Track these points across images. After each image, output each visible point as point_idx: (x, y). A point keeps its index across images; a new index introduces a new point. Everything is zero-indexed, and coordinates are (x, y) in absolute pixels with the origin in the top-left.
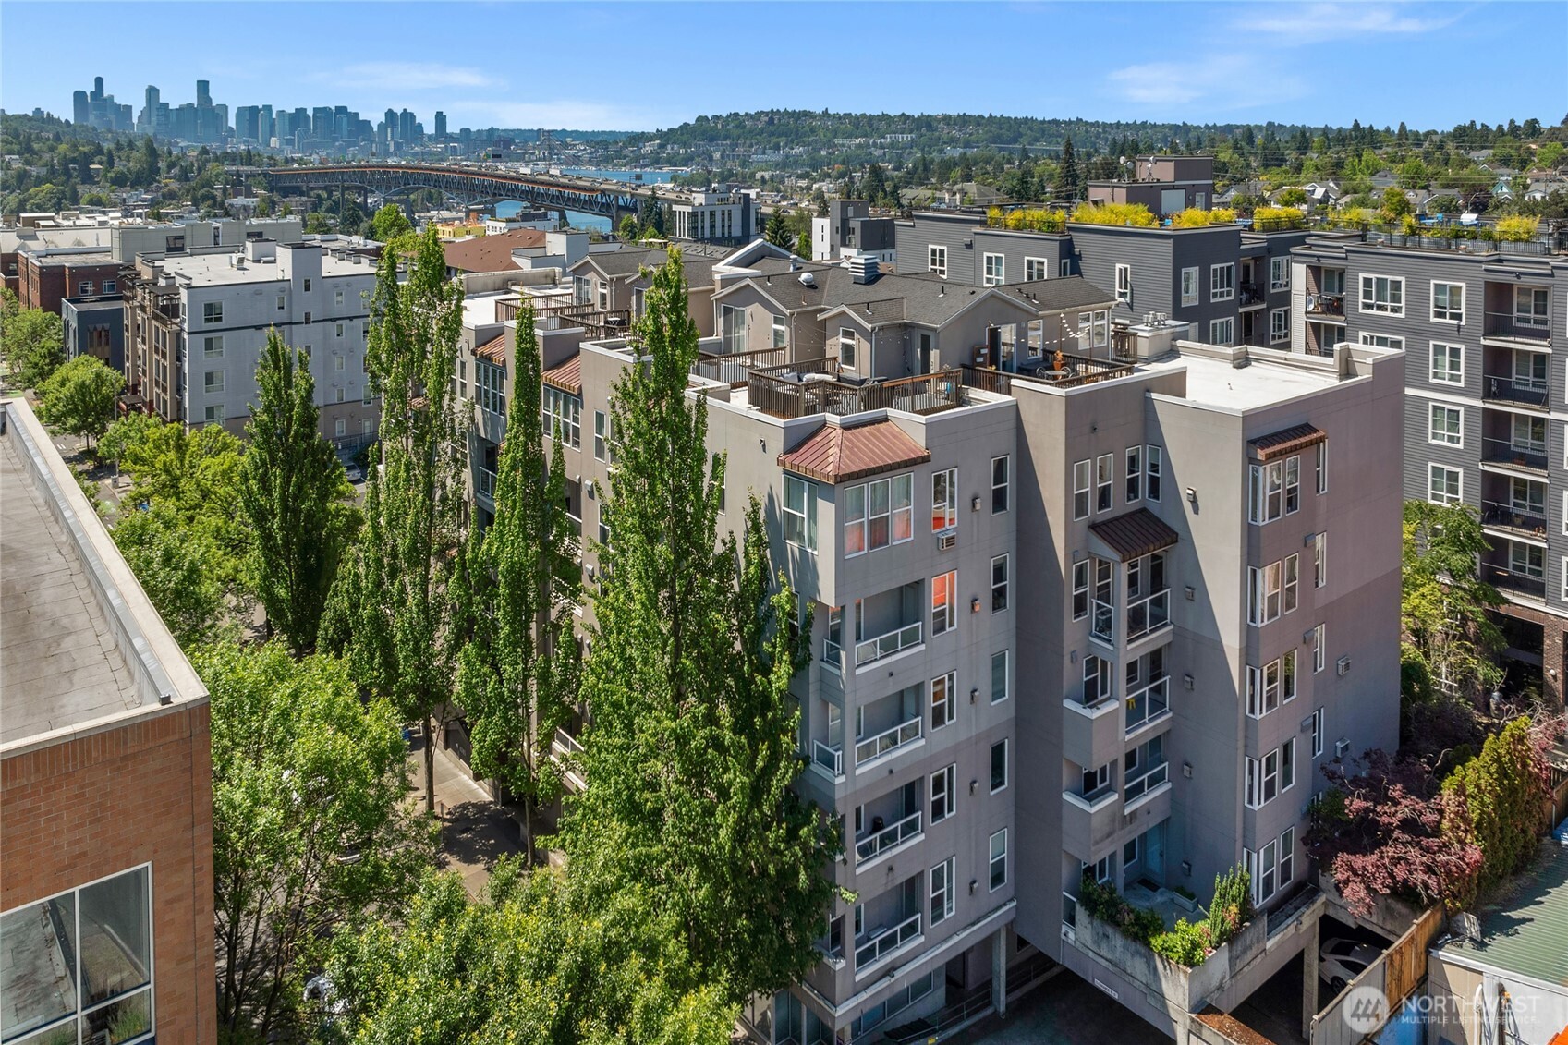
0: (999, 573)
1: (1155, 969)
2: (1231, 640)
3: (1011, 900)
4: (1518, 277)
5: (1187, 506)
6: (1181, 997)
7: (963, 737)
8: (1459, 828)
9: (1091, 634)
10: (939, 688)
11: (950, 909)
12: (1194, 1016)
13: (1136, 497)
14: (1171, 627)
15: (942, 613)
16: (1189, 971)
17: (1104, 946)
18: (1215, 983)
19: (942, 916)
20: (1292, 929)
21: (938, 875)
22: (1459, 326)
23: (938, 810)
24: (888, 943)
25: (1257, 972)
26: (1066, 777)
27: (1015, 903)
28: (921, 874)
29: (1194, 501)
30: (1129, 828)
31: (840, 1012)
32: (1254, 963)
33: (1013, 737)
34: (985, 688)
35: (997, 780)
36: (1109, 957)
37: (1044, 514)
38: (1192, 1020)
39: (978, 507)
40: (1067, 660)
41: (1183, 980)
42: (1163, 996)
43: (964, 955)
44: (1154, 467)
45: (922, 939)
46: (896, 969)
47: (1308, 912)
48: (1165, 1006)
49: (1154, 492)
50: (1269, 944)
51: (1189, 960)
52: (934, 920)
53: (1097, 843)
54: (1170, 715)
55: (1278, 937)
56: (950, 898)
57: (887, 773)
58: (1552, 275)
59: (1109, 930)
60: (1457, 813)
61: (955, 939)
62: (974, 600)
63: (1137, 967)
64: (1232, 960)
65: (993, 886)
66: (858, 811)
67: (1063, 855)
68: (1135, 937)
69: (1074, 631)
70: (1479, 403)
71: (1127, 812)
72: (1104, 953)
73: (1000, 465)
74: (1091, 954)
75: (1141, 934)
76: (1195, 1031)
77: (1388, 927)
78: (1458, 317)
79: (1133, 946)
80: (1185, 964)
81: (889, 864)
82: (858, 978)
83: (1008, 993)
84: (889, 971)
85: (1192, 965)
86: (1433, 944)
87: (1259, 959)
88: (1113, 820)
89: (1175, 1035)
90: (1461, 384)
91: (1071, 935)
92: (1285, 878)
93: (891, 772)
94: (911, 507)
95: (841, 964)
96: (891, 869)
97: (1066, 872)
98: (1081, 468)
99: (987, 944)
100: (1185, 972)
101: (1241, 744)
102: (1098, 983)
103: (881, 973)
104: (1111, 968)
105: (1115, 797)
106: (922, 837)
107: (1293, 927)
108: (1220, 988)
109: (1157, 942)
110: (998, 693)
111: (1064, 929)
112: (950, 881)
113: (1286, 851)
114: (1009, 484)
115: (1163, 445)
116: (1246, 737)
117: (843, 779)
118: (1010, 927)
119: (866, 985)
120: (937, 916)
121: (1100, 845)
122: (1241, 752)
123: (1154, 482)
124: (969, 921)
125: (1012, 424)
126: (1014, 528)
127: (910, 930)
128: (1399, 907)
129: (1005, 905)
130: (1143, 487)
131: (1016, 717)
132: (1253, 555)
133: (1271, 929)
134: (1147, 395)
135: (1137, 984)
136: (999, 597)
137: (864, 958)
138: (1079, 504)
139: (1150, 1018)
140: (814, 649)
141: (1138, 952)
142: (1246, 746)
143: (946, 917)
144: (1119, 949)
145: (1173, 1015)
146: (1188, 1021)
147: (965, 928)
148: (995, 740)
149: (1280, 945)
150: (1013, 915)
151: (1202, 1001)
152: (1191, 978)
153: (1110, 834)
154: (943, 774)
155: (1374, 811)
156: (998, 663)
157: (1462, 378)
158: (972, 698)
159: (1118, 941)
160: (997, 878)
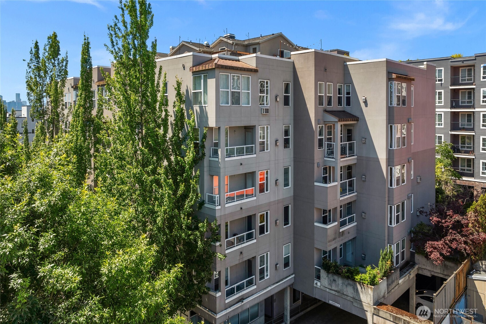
0: (286, 133)
1: (357, 290)
2: (382, 156)
3: (292, 274)
4: (463, 62)
5: (363, 105)
6: (369, 299)
7: (272, 200)
8: (476, 226)
9: (325, 157)
10: (262, 177)
11: (267, 275)
12: (375, 307)
13: (341, 105)
14: (356, 157)
15: (263, 142)
16: (373, 287)
17: (333, 285)
18: (382, 294)
19: (263, 278)
20: (407, 277)
21: (262, 258)
22: (441, 84)
23: (262, 230)
24: (240, 288)
25: (397, 293)
26: (316, 215)
27: (293, 276)
28: (254, 258)
29: (366, 102)
30: (341, 238)
31: (218, 316)
32: (395, 288)
33: (292, 204)
34: (281, 181)
35: (286, 222)
36: (336, 289)
37: (306, 105)
38: (375, 309)
39: (278, 100)
40: (316, 165)
41: (370, 292)
42: (361, 301)
43: (272, 296)
44: (348, 93)
45: (255, 287)
46: (244, 299)
47: (412, 271)
48: (362, 305)
49: (348, 103)
50: (400, 281)
51: (373, 283)
52: (261, 279)
53: (329, 242)
54: (356, 194)
55: (403, 279)
56: (267, 270)
57: (239, 209)
58: (475, 59)
59: (336, 277)
60: (475, 220)
61: (270, 288)
62: (276, 141)
63: (349, 291)
64: (388, 285)
65: (285, 267)
66: (227, 223)
67: (315, 250)
68: (348, 278)
69: (318, 154)
70: (449, 110)
71: (341, 230)
72: (333, 288)
73: (287, 86)
74: (328, 290)
75: (350, 276)
76: (376, 314)
77: (445, 273)
78: (441, 80)
79: (347, 282)
80: (371, 285)
81: (241, 250)
82: (227, 301)
83: (291, 317)
84: (241, 300)
85: (374, 285)
86: (469, 273)
87: (397, 287)
88: (336, 233)
89: (366, 317)
90: (443, 104)
91: (319, 284)
92: (403, 259)
93: (241, 208)
94: (250, 91)
95: (219, 294)
96: (241, 253)
97: (316, 257)
98: (320, 84)
99: (282, 293)
100: (371, 288)
101: (387, 199)
102: (331, 302)
103: (237, 301)
104: (337, 294)
105: (336, 223)
106: (255, 241)
107: (407, 276)
108: (384, 297)
109: (358, 277)
110: (286, 185)
111: (315, 282)
112: (267, 263)
113: (403, 248)
114: (290, 95)
115: (352, 83)
116: (388, 197)
117: (219, 207)
118: (291, 286)
119: (231, 305)
120: (262, 278)
121: (331, 243)
122: (387, 202)
123: (348, 99)
124: (275, 282)
125: (292, 70)
126: (292, 114)
127: (250, 283)
128: (450, 264)
129: (290, 276)
130: (344, 101)
131: (294, 196)
132: (391, 119)
133: (401, 276)
134: (345, 64)
135: (348, 298)
136: (286, 142)
137: (230, 293)
138: (320, 100)
139: (354, 312)
140: (206, 151)
141: (349, 284)
142: (389, 201)
143: (266, 278)
144: (340, 285)
145: (365, 309)
146: (373, 310)
147: (274, 284)
148: (286, 204)
149: (404, 282)
150: (293, 281)
151: (377, 301)
152: (374, 291)
153: (334, 239)
154: (264, 214)
155: (441, 222)
156: (286, 171)
157: (443, 102)
158: (276, 183)
159: (340, 281)
160: (286, 265)
